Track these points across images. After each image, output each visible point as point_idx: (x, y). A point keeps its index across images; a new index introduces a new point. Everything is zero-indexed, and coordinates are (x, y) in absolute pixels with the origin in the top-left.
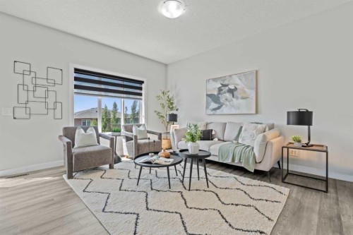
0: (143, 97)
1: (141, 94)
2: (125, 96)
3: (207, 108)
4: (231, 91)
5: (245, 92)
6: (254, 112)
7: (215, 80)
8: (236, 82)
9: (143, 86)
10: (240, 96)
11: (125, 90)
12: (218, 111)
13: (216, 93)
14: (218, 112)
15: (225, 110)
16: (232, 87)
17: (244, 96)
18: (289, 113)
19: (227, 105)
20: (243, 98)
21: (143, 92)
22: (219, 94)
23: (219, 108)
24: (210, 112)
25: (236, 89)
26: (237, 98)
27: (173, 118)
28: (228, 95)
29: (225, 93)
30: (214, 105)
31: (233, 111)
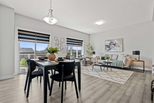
0: (83, 46)
1: (82, 45)
2: (78, 46)
3: (105, 49)
4: (114, 44)
5: (119, 45)
6: (122, 51)
7: (108, 40)
8: (115, 41)
9: (83, 42)
10: (117, 46)
11: (78, 44)
13: (109, 45)
14: (109, 51)
15: (112, 50)
16: (114, 43)
17: (119, 46)
18: (133, 52)
20: (118, 47)
21: (83, 44)
22: (110, 45)
23: (110, 50)
24: (106, 51)
25: (116, 44)
26: (116, 47)
27: (94, 53)
28: (113, 46)
30: (108, 49)
31: (115, 51)
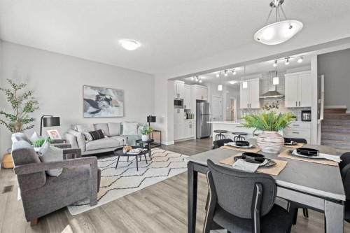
3: (85, 111)
4: (107, 100)
5: (117, 103)
6: (122, 115)
7: (93, 88)
8: (110, 94)
10: (114, 105)
12: (96, 114)
13: (94, 99)
15: (102, 113)
16: (108, 97)
19: (104, 110)
20: (116, 106)
22: (97, 100)
23: (97, 112)
24: (87, 115)
25: (111, 99)
26: (112, 106)
29: (102, 100)
30: (92, 109)
31: (110, 115)
